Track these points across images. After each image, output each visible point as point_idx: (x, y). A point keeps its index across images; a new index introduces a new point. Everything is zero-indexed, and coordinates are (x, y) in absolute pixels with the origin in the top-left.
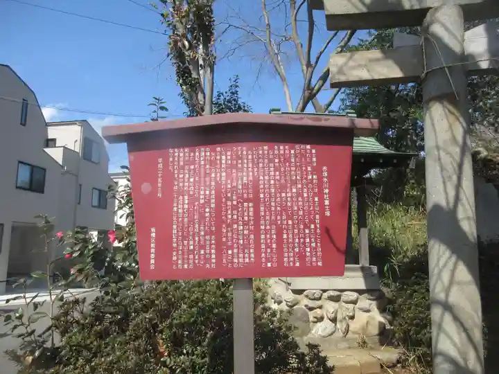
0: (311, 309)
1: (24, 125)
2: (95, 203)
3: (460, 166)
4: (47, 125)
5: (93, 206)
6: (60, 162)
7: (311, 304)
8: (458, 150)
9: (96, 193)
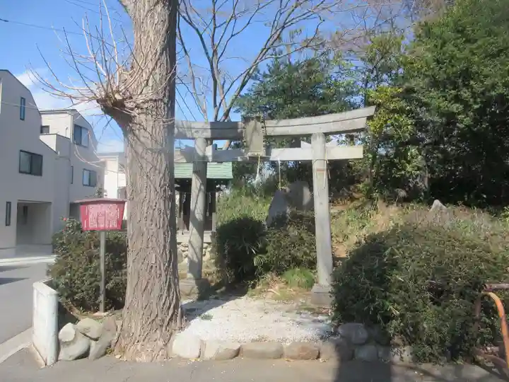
0: (184, 251)
1: (23, 119)
2: (86, 182)
3: (198, 196)
4: (40, 113)
5: (84, 185)
6: (54, 148)
7: (183, 249)
8: (197, 191)
9: (86, 174)
